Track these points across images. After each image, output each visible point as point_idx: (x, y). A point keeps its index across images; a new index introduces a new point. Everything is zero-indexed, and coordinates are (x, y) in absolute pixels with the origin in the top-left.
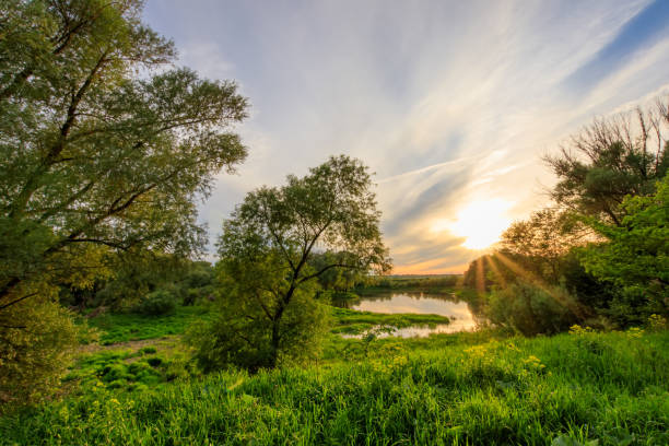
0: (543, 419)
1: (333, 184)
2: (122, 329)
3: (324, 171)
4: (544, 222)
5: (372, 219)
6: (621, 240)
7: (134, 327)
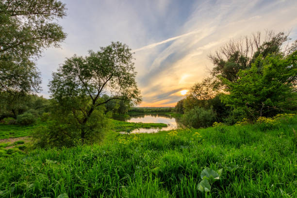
0: (198, 161)
1: (114, 57)
2: (4, 133)
3: (109, 50)
4: (207, 83)
5: (132, 75)
6: (236, 88)
7: (12, 131)
